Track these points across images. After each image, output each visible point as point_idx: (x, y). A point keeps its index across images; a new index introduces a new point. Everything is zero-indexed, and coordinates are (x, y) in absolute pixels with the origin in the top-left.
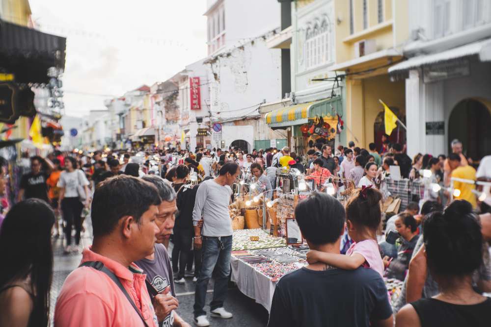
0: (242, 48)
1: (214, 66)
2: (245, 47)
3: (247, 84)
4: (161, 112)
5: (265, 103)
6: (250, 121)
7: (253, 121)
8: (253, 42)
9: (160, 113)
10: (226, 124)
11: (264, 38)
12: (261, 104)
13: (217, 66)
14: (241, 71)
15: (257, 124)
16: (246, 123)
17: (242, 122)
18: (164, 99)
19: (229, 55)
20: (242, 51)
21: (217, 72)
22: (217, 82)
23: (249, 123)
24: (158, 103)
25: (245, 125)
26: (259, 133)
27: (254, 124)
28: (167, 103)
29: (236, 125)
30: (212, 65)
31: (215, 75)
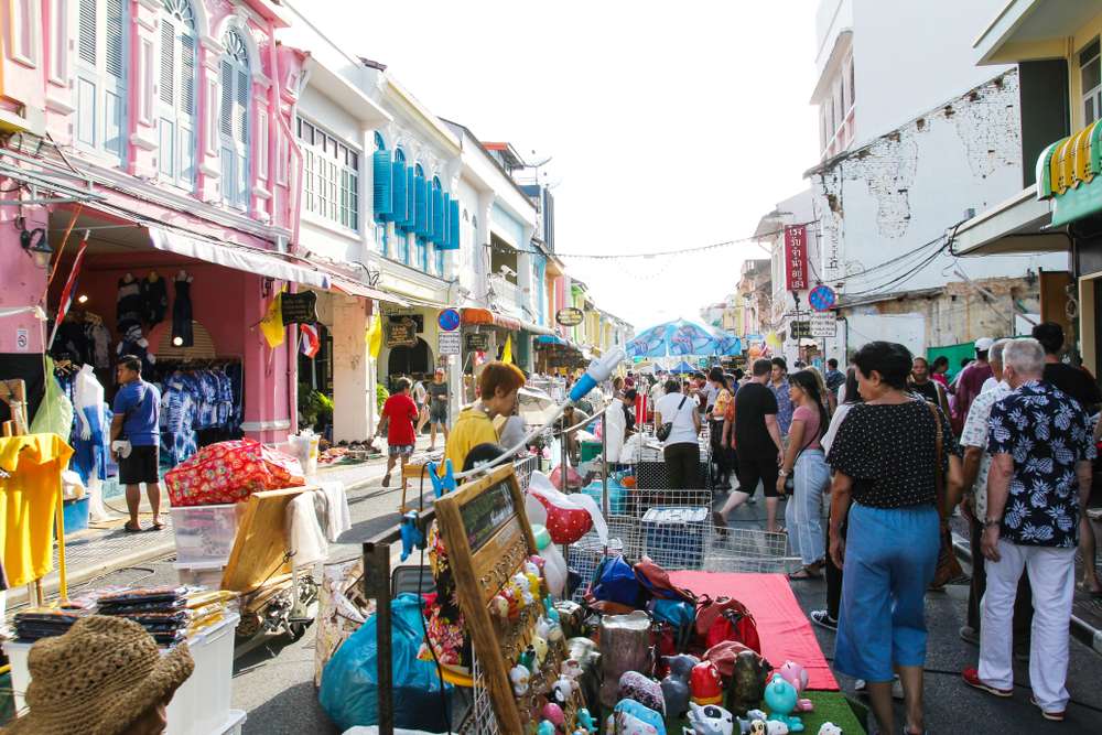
0: (895, 136)
1: (829, 179)
2: (904, 135)
3: (909, 218)
4: (753, 309)
5: (972, 217)
6: (917, 302)
7: (922, 303)
8: (920, 123)
9: (750, 312)
10: (857, 309)
11: (949, 111)
12: (957, 227)
13: (835, 179)
14: (894, 190)
15: (935, 310)
16: (906, 307)
17: (897, 306)
18: (757, 288)
19: (863, 154)
20: (894, 142)
21: (836, 192)
22: (837, 215)
23: (915, 307)
24: (747, 296)
25: (904, 312)
26: (939, 330)
27: (925, 311)
28: (763, 296)
29: (882, 311)
30: (823, 178)
31: (832, 199)
